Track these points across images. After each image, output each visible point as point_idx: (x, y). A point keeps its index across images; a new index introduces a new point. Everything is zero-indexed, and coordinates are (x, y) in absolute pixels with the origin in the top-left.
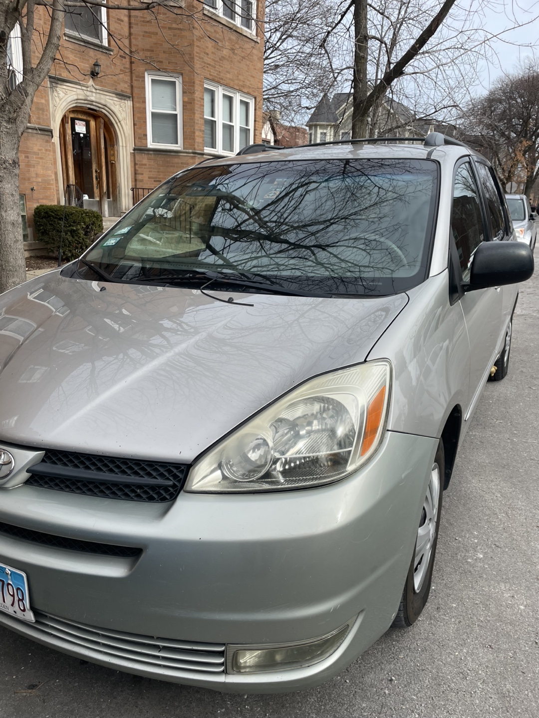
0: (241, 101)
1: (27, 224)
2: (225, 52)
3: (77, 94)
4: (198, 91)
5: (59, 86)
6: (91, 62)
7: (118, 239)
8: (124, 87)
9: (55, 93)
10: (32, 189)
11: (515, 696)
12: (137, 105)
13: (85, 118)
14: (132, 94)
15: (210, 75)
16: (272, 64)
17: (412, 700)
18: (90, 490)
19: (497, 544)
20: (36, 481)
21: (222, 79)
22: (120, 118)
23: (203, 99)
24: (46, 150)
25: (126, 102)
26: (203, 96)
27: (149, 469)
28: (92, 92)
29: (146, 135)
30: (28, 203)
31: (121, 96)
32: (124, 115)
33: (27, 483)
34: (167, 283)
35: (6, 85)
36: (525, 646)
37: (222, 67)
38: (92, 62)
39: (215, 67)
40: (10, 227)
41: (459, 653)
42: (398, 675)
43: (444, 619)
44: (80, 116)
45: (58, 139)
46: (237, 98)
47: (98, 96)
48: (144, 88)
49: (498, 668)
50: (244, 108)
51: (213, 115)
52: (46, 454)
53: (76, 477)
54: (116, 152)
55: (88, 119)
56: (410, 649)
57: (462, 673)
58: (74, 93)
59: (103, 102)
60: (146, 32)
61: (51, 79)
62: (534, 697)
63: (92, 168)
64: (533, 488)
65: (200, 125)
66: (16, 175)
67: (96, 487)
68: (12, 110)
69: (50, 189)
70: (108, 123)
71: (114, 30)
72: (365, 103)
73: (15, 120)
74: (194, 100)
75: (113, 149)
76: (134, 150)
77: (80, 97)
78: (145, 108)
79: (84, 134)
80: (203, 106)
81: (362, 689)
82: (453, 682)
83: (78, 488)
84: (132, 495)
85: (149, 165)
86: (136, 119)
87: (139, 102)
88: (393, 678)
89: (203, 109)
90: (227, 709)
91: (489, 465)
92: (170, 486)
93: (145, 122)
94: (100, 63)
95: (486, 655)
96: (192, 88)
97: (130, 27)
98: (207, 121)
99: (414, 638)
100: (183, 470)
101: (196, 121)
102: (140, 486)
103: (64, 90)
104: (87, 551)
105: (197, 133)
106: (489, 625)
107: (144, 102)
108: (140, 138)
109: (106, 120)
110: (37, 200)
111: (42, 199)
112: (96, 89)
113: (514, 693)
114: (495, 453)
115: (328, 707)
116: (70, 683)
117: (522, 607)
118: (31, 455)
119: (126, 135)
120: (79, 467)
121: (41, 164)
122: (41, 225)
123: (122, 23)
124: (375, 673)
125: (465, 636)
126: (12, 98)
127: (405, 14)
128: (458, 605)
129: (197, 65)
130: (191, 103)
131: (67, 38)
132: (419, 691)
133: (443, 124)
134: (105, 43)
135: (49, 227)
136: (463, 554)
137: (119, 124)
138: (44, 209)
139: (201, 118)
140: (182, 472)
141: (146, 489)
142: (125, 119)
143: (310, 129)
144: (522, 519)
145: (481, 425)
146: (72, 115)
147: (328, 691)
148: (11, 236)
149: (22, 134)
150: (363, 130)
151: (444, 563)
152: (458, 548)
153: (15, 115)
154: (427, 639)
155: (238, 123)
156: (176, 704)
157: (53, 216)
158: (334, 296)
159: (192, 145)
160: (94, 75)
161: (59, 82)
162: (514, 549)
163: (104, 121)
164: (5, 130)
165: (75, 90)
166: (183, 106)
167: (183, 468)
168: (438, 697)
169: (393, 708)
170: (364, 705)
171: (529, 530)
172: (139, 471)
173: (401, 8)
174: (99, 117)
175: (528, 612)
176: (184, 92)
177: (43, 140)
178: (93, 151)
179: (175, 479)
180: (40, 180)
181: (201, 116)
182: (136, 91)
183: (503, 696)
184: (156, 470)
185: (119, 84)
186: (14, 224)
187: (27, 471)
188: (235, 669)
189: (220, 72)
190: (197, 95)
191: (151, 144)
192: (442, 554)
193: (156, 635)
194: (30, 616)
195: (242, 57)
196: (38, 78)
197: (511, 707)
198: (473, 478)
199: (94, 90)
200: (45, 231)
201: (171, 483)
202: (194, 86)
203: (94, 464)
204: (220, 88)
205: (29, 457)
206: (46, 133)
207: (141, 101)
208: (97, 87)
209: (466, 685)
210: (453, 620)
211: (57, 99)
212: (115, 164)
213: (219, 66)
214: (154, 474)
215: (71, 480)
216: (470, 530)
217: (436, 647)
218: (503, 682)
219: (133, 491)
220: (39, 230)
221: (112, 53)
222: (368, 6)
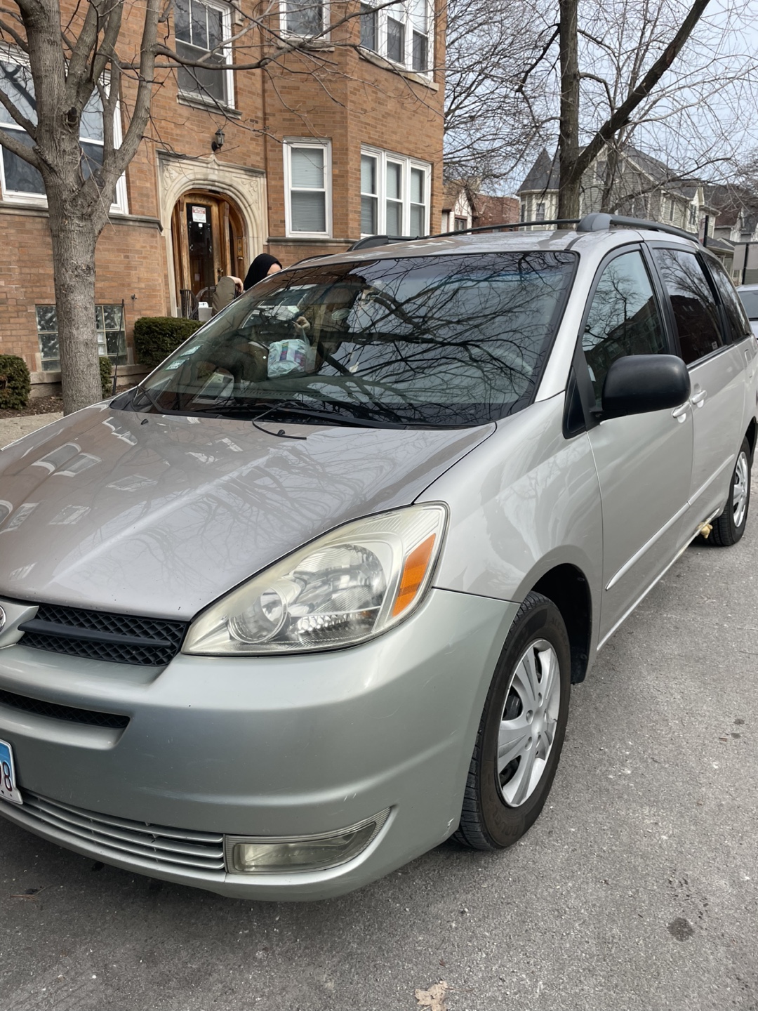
0: (413, 170)
1: (126, 342)
2: (391, 106)
3: (195, 173)
4: (352, 160)
5: (171, 163)
6: (212, 130)
7: (183, 361)
8: (256, 160)
9: (166, 173)
10: (133, 298)
11: (620, 943)
12: (273, 183)
13: (204, 202)
14: (266, 169)
15: (370, 138)
16: (467, 115)
17: (485, 936)
18: (84, 651)
19: (656, 758)
20: (29, 641)
21: (386, 142)
22: (251, 201)
23: (360, 171)
24: (152, 247)
25: (258, 179)
26: (359, 166)
27: (145, 627)
28: (214, 169)
29: (283, 222)
30: (127, 316)
31: (252, 172)
32: (255, 196)
33: (21, 642)
34: (220, 413)
35: (78, 174)
36: (653, 884)
37: (386, 126)
38: (214, 130)
39: (376, 128)
40: (82, 349)
41: (561, 887)
42: (474, 907)
43: (554, 845)
44: (198, 201)
45: (170, 231)
46: (407, 166)
47: (221, 173)
48: (282, 160)
49: (609, 908)
50: (417, 179)
51: (373, 191)
52: (40, 609)
53: (68, 635)
54: (244, 246)
55: (210, 203)
56: (498, 878)
57: (558, 910)
58: (191, 171)
59: (228, 181)
60: (284, 87)
61: (161, 156)
62: (646, 946)
63: (213, 267)
64: (729, 689)
65: (354, 205)
66: (90, 283)
67: (90, 647)
68: (85, 204)
69: (155, 296)
70: (235, 207)
71: (242, 87)
72: (575, 165)
73: (90, 216)
74: (347, 172)
75: (241, 242)
76: (268, 241)
77: (199, 176)
78: (283, 187)
79: (203, 224)
80: (360, 179)
81: (424, 921)
82: (543, 920)
83: (72, 649)
84: (127, 657)
85: (288, 260)
86: (271, 201)
87: (275, 179)
88: (466, 910)
89: (360, 183)
90: (251, 930)
91: (678, 657)
92: (167, 647)
93: (283, 205)
94: (224, 131)
95: (597, 892)
96: (345, 157)
97: (264, 82)
98: (364, 199)
99: (508, 866)
100: (182, 629)
101: (350, 200)
102: (136, 647)
103: (178, 169)
104: (76, 721)
105: (351, 216)
106: (612, 856)
107: (282, 178)
108: (275, 226)
109: (233, 204)
110: (139, 311)
111: (146, 310)
112: (219, 165)
113: (620, 940)
114: (691, 642)
115: (374, 938)
116: (76, 890)
117: (665, 837)
118: (24, 610)
119: (258, 222)
120: (72, 624)
121: (144, 265)
122: (142, 343)
123: (253, 77)
124: (445, 903)
125: (575, 868)
126: (86, 189)
127: (651, 36)
128: (579, 830)
129: (353, 127)
130: (343, 176)
131: (181, 102)
132: (496, 928)
133: (710, 184)
134: (231, 105)
135: (152, 346)
136: (604, 769)
137: (248, 208)
138: (146, 323)
139: (356, 195)
140: (181, 630)
141: (142, 650)
142: (256, 202)
143: (523, 199)
144: (702, 728)
145: (684, 605)
146: (188, 200)
147: (380, 919)
148: (84, 359)
149: (100, 232)
150: (575, 201)
151: (574, 778)
152: (600, 761)
153: (90, 209)
154: (524, 868)
155: (408, 199)
156: (193, 921)
157: (156, 331)
158: (408, 427)
159: (344, 232)
160: (216, 147)
161: (171, 159)
162: (677, 765)
163: (230, 206)
164: (77, 228)
165: (191, 167)
166: (333, 180)
167: (182, 626)
168: (518, 936)
169: (456, 944)
170: (420, 938)
171: (706, 742)
172: (135, 629)
173: (644, 28)
174: (223, 201)
175: (671, 844)
176: (334, 163)
177: (148, 234)
178: (215, 245)
179: (173, 639)
180: (143, 285)
181: (357, 193)
182: (271, 164)
183: (603, 941)
184: (153, 628)
185: (250, 157)
186: (87, 344)
187: (20, 628)
188: (237, 867)
189: (382, 133)
190: (351, 165)
191: (290, 233)
192: (576, 767)
193: (148, 821)
194: (17, 797)
195: (414, 111)
196: (121, 162)
197: (611, 955)
198: (649, 674)
199: (216, 167)
200: (147, 351)
201: (168, 643)
202: (346, 154)
203: (88, 621)
204: (384, 155)
205: (20, 612)
206: (151, 225)
207: (278, 177)
208: (220, 162)
209: (558, 924)
210: (566, 847)
211: (169, 181)
212: (243, 260)
213: (382, 125)
214: (151, 632)
215: (64, 639)
216: (623, 739)
217: (534, 877)
218: (609, 926)
219: (128, 653)
220: (140, 350)
221: (240, 117)
222: (578, 33)
